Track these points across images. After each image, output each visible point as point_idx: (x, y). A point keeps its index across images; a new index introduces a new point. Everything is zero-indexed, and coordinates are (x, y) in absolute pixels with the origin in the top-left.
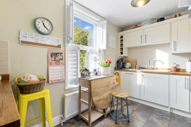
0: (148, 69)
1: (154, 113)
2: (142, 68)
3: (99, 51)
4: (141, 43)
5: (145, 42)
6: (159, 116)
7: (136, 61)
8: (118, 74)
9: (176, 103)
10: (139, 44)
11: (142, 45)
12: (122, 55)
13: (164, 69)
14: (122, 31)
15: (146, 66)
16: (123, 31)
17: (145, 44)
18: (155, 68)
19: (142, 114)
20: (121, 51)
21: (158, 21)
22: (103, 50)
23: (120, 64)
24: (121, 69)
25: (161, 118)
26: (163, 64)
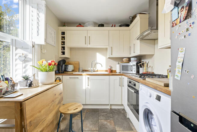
0: (90, 71)
1: (101, 115)
2: (86, 71)
3: (33, 46)
4: (86, 44)
5: (89, 44)
6: (105, 117)
7: (79, 64)
8: (60, 79)
9: (114, 99)
10: (83, 45)
11: (85, 46)
12: (63, 56)
13: (102, 71)
14: (63, 26)
15: (89, 68)
16: (65, 26)
17: (89, 46)
18: (96, 70)
19: (91, 121)
20: (62, 50)
21: (99, 26)
22: (38, 45)
23: (62, 66)
24: (63, 73)
25: (107, 118)
26: (102, 66)
